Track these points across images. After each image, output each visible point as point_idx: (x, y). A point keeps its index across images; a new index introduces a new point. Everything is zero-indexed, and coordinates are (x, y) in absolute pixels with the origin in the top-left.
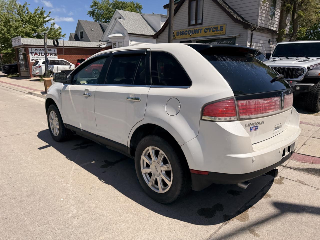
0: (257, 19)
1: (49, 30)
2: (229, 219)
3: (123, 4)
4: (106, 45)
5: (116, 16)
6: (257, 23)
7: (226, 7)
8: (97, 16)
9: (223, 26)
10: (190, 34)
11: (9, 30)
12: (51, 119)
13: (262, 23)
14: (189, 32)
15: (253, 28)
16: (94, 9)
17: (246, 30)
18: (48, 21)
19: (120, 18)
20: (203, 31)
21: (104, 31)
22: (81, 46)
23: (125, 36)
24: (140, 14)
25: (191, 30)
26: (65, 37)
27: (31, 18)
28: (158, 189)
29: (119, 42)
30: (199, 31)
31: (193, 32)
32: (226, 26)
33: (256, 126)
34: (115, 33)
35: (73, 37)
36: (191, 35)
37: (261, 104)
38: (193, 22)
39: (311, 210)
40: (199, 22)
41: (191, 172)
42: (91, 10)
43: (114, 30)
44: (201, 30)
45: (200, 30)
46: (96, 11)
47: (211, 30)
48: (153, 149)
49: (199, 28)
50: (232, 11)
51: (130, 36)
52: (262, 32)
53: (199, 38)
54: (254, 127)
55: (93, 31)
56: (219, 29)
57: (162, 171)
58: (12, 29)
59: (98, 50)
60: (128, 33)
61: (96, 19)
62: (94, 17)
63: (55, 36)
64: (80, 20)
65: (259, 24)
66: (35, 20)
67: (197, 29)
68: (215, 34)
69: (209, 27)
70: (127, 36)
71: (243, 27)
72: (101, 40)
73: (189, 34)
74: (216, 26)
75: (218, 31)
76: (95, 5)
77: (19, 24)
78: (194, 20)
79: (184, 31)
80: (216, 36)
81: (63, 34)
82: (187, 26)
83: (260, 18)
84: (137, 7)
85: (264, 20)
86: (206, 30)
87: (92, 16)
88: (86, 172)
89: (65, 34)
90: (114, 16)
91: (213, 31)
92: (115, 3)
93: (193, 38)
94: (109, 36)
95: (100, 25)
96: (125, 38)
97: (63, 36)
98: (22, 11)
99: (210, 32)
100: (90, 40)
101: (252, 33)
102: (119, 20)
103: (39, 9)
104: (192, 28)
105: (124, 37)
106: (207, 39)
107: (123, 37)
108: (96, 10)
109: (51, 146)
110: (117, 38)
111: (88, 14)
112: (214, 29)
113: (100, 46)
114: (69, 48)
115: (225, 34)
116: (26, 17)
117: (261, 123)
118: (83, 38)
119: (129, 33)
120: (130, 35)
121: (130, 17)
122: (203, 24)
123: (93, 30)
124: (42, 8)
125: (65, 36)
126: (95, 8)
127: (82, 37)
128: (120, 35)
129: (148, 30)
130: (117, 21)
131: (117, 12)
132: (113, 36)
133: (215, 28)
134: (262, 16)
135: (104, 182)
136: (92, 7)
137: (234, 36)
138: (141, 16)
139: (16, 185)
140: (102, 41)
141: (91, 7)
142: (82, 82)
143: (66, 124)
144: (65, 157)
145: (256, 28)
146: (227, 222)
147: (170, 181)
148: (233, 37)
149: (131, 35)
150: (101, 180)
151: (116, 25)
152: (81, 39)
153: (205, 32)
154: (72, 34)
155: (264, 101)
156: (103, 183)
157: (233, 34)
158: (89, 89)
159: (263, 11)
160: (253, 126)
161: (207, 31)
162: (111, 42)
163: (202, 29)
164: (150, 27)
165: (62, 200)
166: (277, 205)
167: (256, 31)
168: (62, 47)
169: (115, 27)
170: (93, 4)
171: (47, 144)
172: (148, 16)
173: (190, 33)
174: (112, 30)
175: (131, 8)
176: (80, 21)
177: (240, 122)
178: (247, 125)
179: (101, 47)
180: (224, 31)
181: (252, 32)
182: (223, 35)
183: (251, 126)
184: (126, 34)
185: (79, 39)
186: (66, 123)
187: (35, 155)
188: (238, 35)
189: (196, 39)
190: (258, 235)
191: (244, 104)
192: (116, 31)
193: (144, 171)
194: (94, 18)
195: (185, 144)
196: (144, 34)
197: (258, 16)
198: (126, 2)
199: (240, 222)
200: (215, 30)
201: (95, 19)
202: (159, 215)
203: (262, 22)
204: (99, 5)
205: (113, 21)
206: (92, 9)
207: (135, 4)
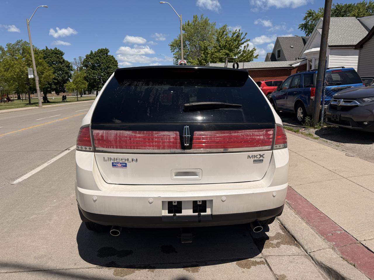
1: (242, 53)
3: (348, 7)
4: (300, 63)
5: (319, 25)
8: (310, 29)
11: (206, 57)
16: (308, 21)
18: (243, 44)
24: (356, 18)
26: (258, 58)
27: (227, 42)
29: (315, 58)
33: (121, 162)
34: (312, 48)
35: (270, 57)
37: (126, 137)
43: (312, 44)
46: (310, 23)
51: (331, 49)
54: (118, 163)
55: (293, 48)
58: (209, 55)
59: (288, 70)
62: (306, 30)
63: (246, 58)
64: (279, 37)
66: (230, 44)
76: (310, 16)
77: (214, 50)
84: (369, 7)
87: (303, 30)
89: (258, 55)
90: (317, 26)
92: (337, 9)
94: (305, 53)
97: (256, 57)
98: (221, 37)
100: (287, 58)
102: (320, 30)
103: (236, 32)
108: (310, 21)
111: (299, 28)
113: (291, 65)
114: (255, 70)
116: (223, 42)
117: (130, 160)
118: (280, 57)
119: (329, 45)
121: (338, 24)
123: (292, 46)
124: (239, 31)
126: (308, 19)
127: (279, 56)
128: (318, 49)
132: (309, 52)
136: (305, 18)
138: (358, 20)
140: (300, 59)
141: (305, 19)
149: (333, 48)
151: (316, 37)
152: (278, 58)
154: (269, 53)
155: (133, 134)
160: (115, 162)
162: (307, 59)
169: (314, 41)
170: (306, 15)
175: (359, 10)
177: (95, 154)
178: (106, 158)
179: (292, 66)
183: (112, 161)
185: (275, 58)
191: (100, 135)
192: (315, 45)
194: (306, 32)
198: (353, 5)
201: (307, 33)
204: (314, 15)
206: (305, 21)
207: (366, 4)
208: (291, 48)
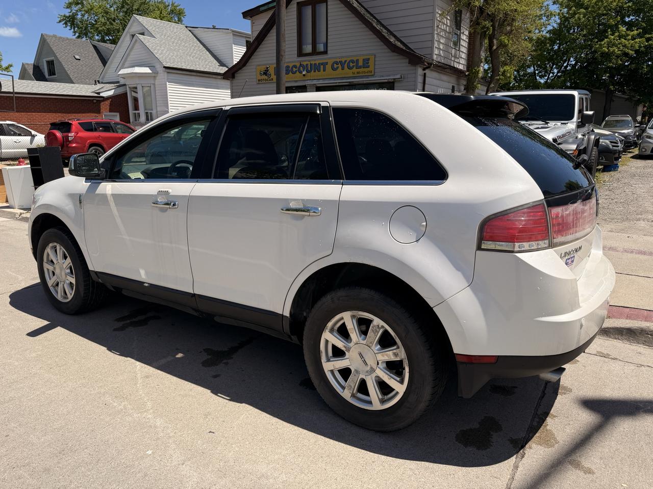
0: (432, 48)
2: (523, 447)
4: (114, 90)
5: (132, 28)
6: (431, 54)
7: (373, 20)
8: (81, 28)
9: (369, 59)
10: (304, 73)
12: (47, 263)
13: (439, 55)
14: (301, 68)
15: (426, 64)
16: (74, 11)
17: (413, 68)
19: (143, 34)
20: (329, 67)
21: (104, 62)
22: (54, 93)
23: (157, 73)
24: (186, 27)
25: (305, 63)
28: (370, 403)
29: (143, 85)
30: (322, 67)
31: (309, 69)
32: (375, 58)
33: (572, 256)
34: (133, 66)
35: (31, 71)
36: (304, 75)
38: (308, 48)
39: (649, 408)
40: (321, 48)
41: (458, 359)
42: (67, 12)
43: (130, 58)
44: (325, 64)
45: (322, 64)
46: (79, 17)
47: (346, 66)
48: (353, 317)
49: (321, 62)
50: (384, 31)
52: (441, 73)
53: (321, 82)
54: (570, 258)
55: (80, 60)
56: (361, 63)
57: (380, 362)
59: (95, 101)
60: (164, 67)
61: (79, 33)
62: (74, 29)
65: (435, 57)
67: (317, 62)
68: (354, 73)
69: (340, 60)
70: (162, 72)
71: (407, 60)
72: (98, 81)
73: (301, 72)
74: (355, 59)
75: (360, 67)
76: (77, 4)
78: (309, 44)
79: (291, 67)
80: (355, 79)
81: (7, 65)
82: (296, 56)
83: (436, 45)
84: (173, 11)
85: (442, 50)
86: (335, 66)
87: (69, 28)
88: (175, 379)
89: (11, 66)
90: (129, 28)
91: (349, 68)
93: (310, 80)
94: (120, 73)
95: (95, 47)
96: (157, 78)
97: (7, 69)
99: (343, 69)
100: (73, 79)
101: (425, 74)
102: (141, 37)
104: (306, 61)
105: (156, 75)
106: (338, 84)
107: (154, 75)
108: (79, 14)
109: (57, 326)
110: (139, 77)
111: (60, 22)
112: (351, 64)
113: (99, 93)
115: (373, 73)
117: (578, 249)
118: (54, 74)
119: (166, 66)
120: (168, 71)
121: (164, 32)
122: (329, 52)
123: (77, 57)
125: (11, 69)
126: (76, 9)
127: (52, 72)
128: (147, 70)
129: (207, 62)
130: (136, 41)
131: (134, 20)
132: (129, 72)
133: (353, 61)
134: (439, 42)
135: (228, 398)
136: (69, 6)
137: (392, 79)
138: (189, 30)
139: (13, 431)
140: (102, 83)
141: (67, 8)
142: (133, 176)
143: (96, 273)
144: (104, 349)
145: (431, 64)
146: (521, 451)
147: (402, 382)
148: (390, 80)
149: (171, 71)
150: (219, 395)
151: (134, 48)
152: (51, 77)
153: (334, 69)
154: (28, 64)
156: (228, 401)
157: (389, 76)
158: (170, 191)
159: (440, 32)
160: (568, 257)
161: (338, 68)
162: (125, 85)
163: (327, 63)
164: (210, 55)
165: (150, 452)
166: (590, 404)
167: (432, 70)
168: (12, 95)
169: (132, 53)
171: (46, 323)
172: (205, 32)
173: (304, 70)
174: (126, 58)
175: (161, 13)
176: (45, 37)
177: (554, 251)
178: (563, 255)
179: (101, 95)
180: (372, 68)
181: (425, 72)
182: (369, 76)
183: (566, 257)
184: (160, 69)
185: (45, 76)
186: (96, 270)
187: (26, 350)
188: (398, 76)
189: (315, 82)
190: (589, 471)
191: (560, 215)
192: (136, 62)
193: (330, 366)
194: (75, 32)
195: (443, 301)
196: (198, 69)
197: (432, 41)
199: (546, 450)
200: (353, 66)
201: (77, 34)
202: (383, 458)
203: (439, 52)
204: (85, 3)
205: (125, 40)
206: (69, 10)
207: (169, 5)
208: (77, 59)
